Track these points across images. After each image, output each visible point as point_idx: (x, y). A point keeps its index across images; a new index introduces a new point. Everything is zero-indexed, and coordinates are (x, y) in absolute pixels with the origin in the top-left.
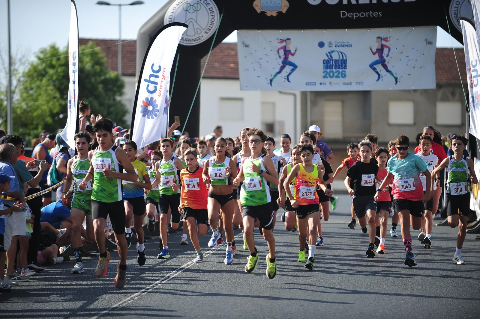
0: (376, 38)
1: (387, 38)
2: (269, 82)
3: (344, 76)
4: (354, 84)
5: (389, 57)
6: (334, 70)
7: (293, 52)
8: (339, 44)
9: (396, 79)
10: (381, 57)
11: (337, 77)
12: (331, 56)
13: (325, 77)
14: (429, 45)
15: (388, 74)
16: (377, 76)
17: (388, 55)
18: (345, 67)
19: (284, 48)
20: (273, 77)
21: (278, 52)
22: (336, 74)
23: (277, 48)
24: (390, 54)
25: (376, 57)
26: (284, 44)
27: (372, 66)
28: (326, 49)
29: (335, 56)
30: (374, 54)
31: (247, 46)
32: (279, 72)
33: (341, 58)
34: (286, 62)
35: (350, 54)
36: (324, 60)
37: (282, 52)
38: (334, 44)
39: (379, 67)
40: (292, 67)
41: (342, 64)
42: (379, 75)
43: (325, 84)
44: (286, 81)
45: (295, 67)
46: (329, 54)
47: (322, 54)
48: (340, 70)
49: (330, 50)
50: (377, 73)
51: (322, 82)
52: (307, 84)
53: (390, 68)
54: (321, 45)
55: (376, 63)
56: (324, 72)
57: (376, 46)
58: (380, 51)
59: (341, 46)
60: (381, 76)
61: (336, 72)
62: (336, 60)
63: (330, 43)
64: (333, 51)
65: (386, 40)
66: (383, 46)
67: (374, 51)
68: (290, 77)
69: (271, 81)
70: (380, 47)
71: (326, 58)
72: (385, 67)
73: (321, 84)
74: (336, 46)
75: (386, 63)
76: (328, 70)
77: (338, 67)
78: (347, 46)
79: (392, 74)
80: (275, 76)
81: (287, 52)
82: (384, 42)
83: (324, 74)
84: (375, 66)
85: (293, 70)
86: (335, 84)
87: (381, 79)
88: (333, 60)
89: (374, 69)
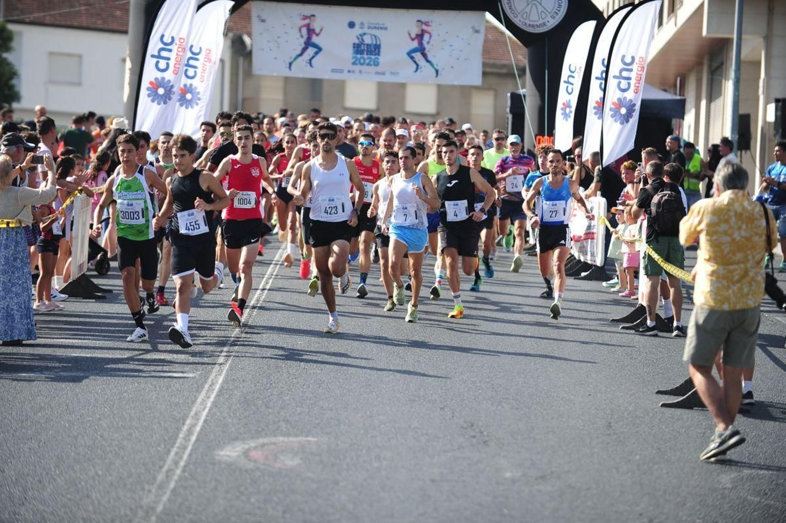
0: (415, 22)
1: (428, 22)
2: (288, 65)
3: (377, 64)
4: (387, 75)
5: (430, 44)
6: (365, 56)
7: (317, 31)
8: (372, 26)
9: (437, 71)
10: (421, 44)
11: (368, 64)
12: (362, 40)
13: (354, 63)
14: (477, 34)
15: (428, 64)
16: (415, 66)
17: (428, 43)
18: (378, 54)
19: (308, 26)
20: (292, 60)
21: (300, 30)
22: (367, 61)
23: (299, 25)
24: (432, 42)
25: (415, 44)
26: (307, 21)
27: (410, 54)
28: (357, 30)
29: (368, 40)
30: (413, 40)
31: (263, 21)
32: (301, 55)
33: (374, 43)
34: (308, 43)
35: (385, 39)
36: (354, 44)
37: (304, 30)
38: (366, 25)
39: (418, 56)
40: (315, 50)
41: (375, 49)
42: (417, 65)
43: (353, 72)
44: (308, 65)
45: (319, 49)
46: (360, 37)
47: (352, 36)
48: (373, 57)
49: (361, 31)
50: (415, 62)
51: (351, 69)
52: (333, 71)
53: (430, 58)
54: (352, 25)
55: (415, 50)
56: (353, 58)
57: (415, 31)
58: (420, 37)
59: (375, 28)
60: (419, 67)
61: (368, 58)
62: (368, 45)
63: (362, 24)
64: (365, 34)
65: (427, 24)
66: (423, 32)
67: (413, 36)
68: (313, 61)
69: (290, 64)
70: (420, 33)
71: (357, 41)
72: (424, 55)
73: (349, 71)
74: (369, 28)
75: (426, 52)
76: (359, 56)
77: (370, 52)
78: (381, 28)
79: (432, 65)
80: (295, 59)
81: (311, 31)
82: (424, 27)
83: (354, 60)
84: (413, 55)
85: (316, 53)
86: (365, 73)
87: (419, 71)
88: (364, 44)
89: (412, 58)
